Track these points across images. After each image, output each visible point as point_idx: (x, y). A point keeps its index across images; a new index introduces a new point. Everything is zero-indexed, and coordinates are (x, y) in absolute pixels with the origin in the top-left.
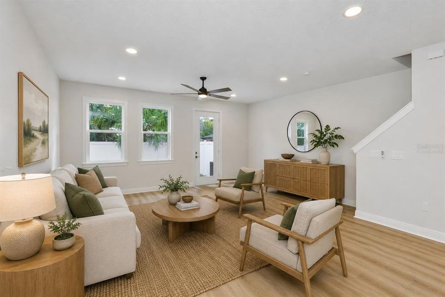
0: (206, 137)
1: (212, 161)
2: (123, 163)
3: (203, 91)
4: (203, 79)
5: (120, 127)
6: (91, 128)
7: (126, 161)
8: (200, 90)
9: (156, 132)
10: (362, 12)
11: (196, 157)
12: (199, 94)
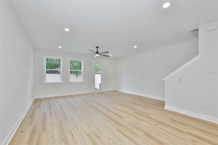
0: (98, 72)
1: (100, 83)
2: (61, 83)
3: (97, 53)
4: (97, 48)
5: (60, 68)
6: (47, 68)
7: (63, 82)
8: (96, 52)
9: (76, 70)
10: (171, 5)
11: (94, 81)
12: (96, 54)
